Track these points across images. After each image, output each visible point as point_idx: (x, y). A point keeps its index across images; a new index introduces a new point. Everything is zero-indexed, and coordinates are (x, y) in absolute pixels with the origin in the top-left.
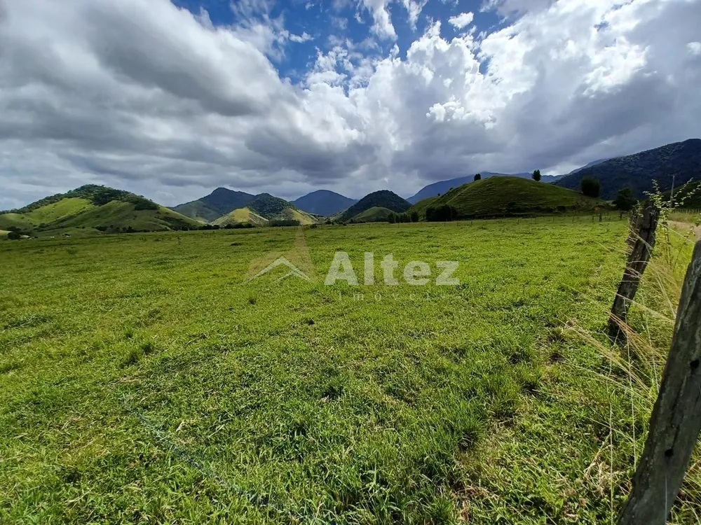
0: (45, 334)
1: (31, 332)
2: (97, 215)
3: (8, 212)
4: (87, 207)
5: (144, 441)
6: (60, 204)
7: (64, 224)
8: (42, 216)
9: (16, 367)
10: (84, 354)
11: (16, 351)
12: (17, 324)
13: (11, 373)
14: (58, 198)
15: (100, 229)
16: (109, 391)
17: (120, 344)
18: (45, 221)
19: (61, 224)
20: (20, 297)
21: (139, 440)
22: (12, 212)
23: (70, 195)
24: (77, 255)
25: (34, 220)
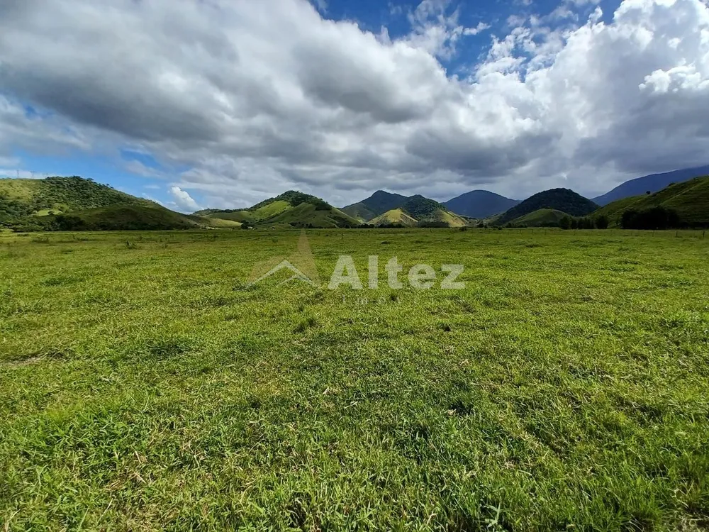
0: (254, 298)
1: (247, 295)
2: (291, 213)
3: (242, 210)
4: (287, 207)
5: (301, 393)
6: (272, 206)
7: (272, 220)
8: (261, 214)
9: (236, 317)
10: (274, 317)
11: (237, 306)
12: (240, 288)
13: (233, 321)
14: (272, 200)
15: (293, 224)
16: (285, 347)
17: (296, 314)
18: (263, 217)
19: (271, 220)
20: (243, 270)
21: (298, 391)
22: (245, 210)
23: (278, 199)
24: (278, 244)
25: (256, 216)
